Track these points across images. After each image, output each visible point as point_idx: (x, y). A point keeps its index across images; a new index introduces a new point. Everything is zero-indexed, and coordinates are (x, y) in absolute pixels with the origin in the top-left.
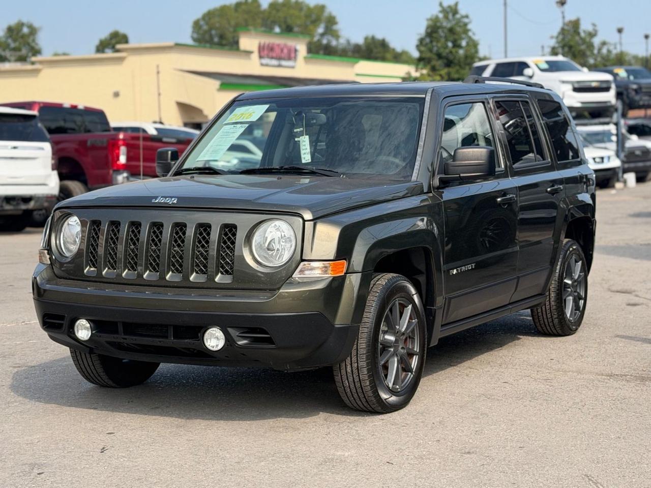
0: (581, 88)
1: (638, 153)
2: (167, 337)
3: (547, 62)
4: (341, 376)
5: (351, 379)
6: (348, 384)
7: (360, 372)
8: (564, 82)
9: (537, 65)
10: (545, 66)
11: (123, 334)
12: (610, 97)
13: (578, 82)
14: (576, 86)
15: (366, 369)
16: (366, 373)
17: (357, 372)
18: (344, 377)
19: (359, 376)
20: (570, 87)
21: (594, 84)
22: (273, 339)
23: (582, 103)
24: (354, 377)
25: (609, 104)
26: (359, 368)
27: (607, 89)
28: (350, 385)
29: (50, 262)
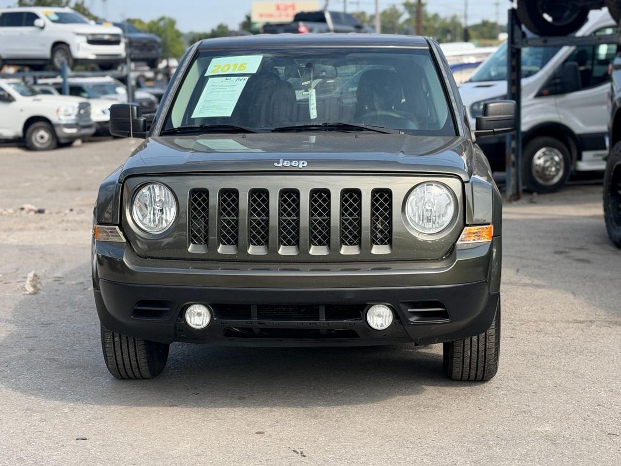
0: (94, 41)
1: (145, 104)
2: (317, 318)
3: (57, 14)
4: (464, 345)
5: (475, 348)
6: (469, 354)
7: (487, 340)
8: (78, 34)
9: (47, 16)
10: (56, 18)
11: (256, 318)
12: (120, 50)
13: (93, 35)
14: (90, 38)
15: (494, 336)
16: (494, 341)
17: (484, 341)
18: (467, 347)
19: (485, 344)
20: (84, 39)
21: (106, 37)
22: (448, 312)
23: (97, 55)
24: (480, 346)
25: (119, 57)
26: (487, 336)
27: (117, 43)
28: (472, 355)
29: (124, 240)
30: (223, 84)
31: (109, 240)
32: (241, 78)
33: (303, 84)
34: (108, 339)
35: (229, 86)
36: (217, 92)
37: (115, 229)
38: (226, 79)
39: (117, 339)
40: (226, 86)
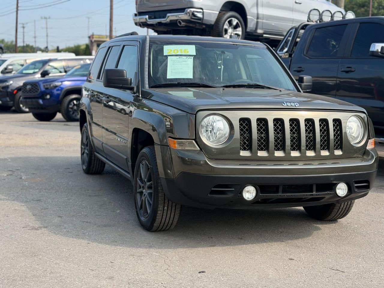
22: (370, 186)
29: (199, 149)
30: (178, 60)
31: (186, 149)
32: (189, 57)
33: (219, 62)
34: (161, 209)
35: (183, 61)
36: (177, 64)
37: (192, 142)
38: (179, 57)
39: (166, 208)
40: (181, 61)
